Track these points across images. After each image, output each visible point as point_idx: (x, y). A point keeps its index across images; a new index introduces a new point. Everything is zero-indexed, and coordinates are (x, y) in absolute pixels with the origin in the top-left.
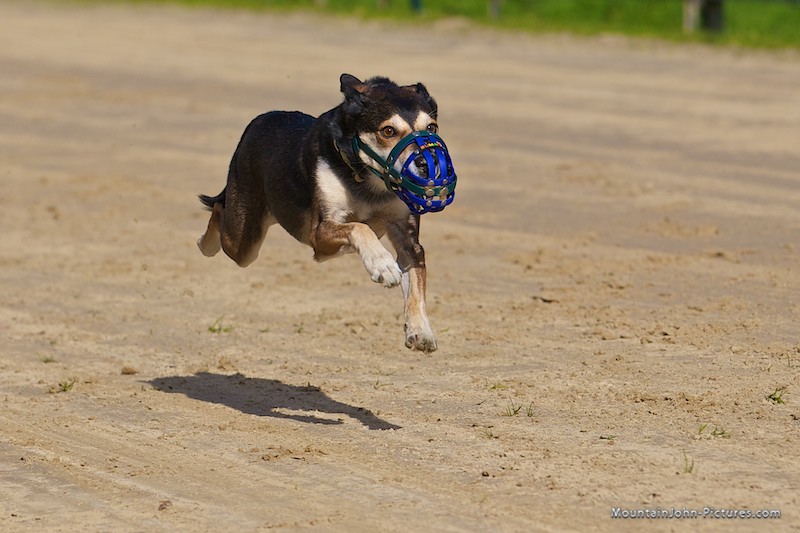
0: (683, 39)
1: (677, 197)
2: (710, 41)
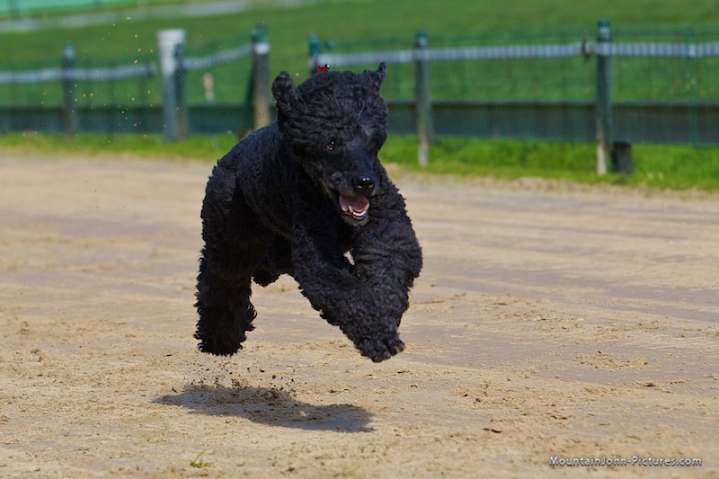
0: (598, 180)
2: (621, 182)
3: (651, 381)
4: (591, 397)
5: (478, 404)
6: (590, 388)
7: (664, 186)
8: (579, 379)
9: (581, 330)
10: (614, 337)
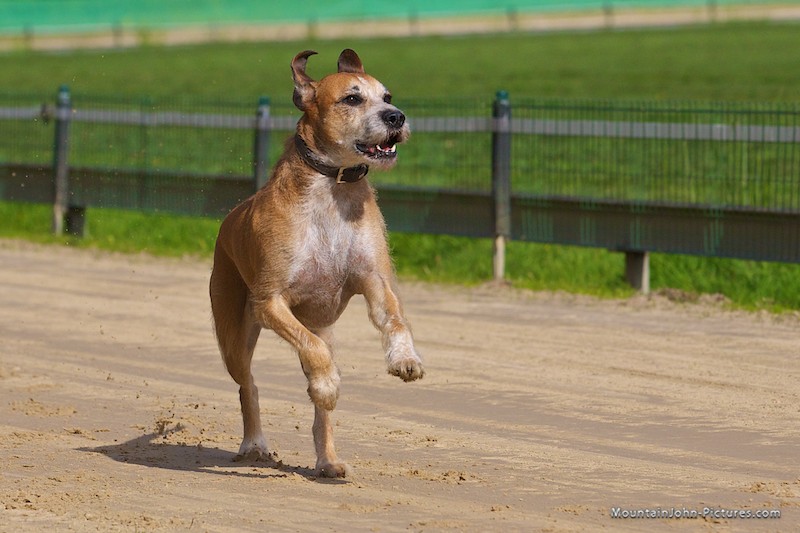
3: (79, 429)
6: (18, 432)
7: (113, 249)
8: (9, 424)
9: (16, 379)
10: (48, 386)
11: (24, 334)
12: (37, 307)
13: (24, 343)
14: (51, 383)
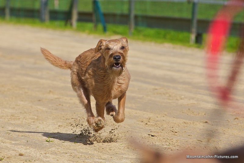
0: (190, 46)
1: (192, 101)
2: (198, 47)
3: (207, 121)
4: (185, 125)
5: (146, 125)
6: (185, 122)
8: (182, 118)
9: (183, 101)
10: (194, 104)
11: (184, 83)
12: (187, 72)
13: (184, 86)
14: (195, 102)
